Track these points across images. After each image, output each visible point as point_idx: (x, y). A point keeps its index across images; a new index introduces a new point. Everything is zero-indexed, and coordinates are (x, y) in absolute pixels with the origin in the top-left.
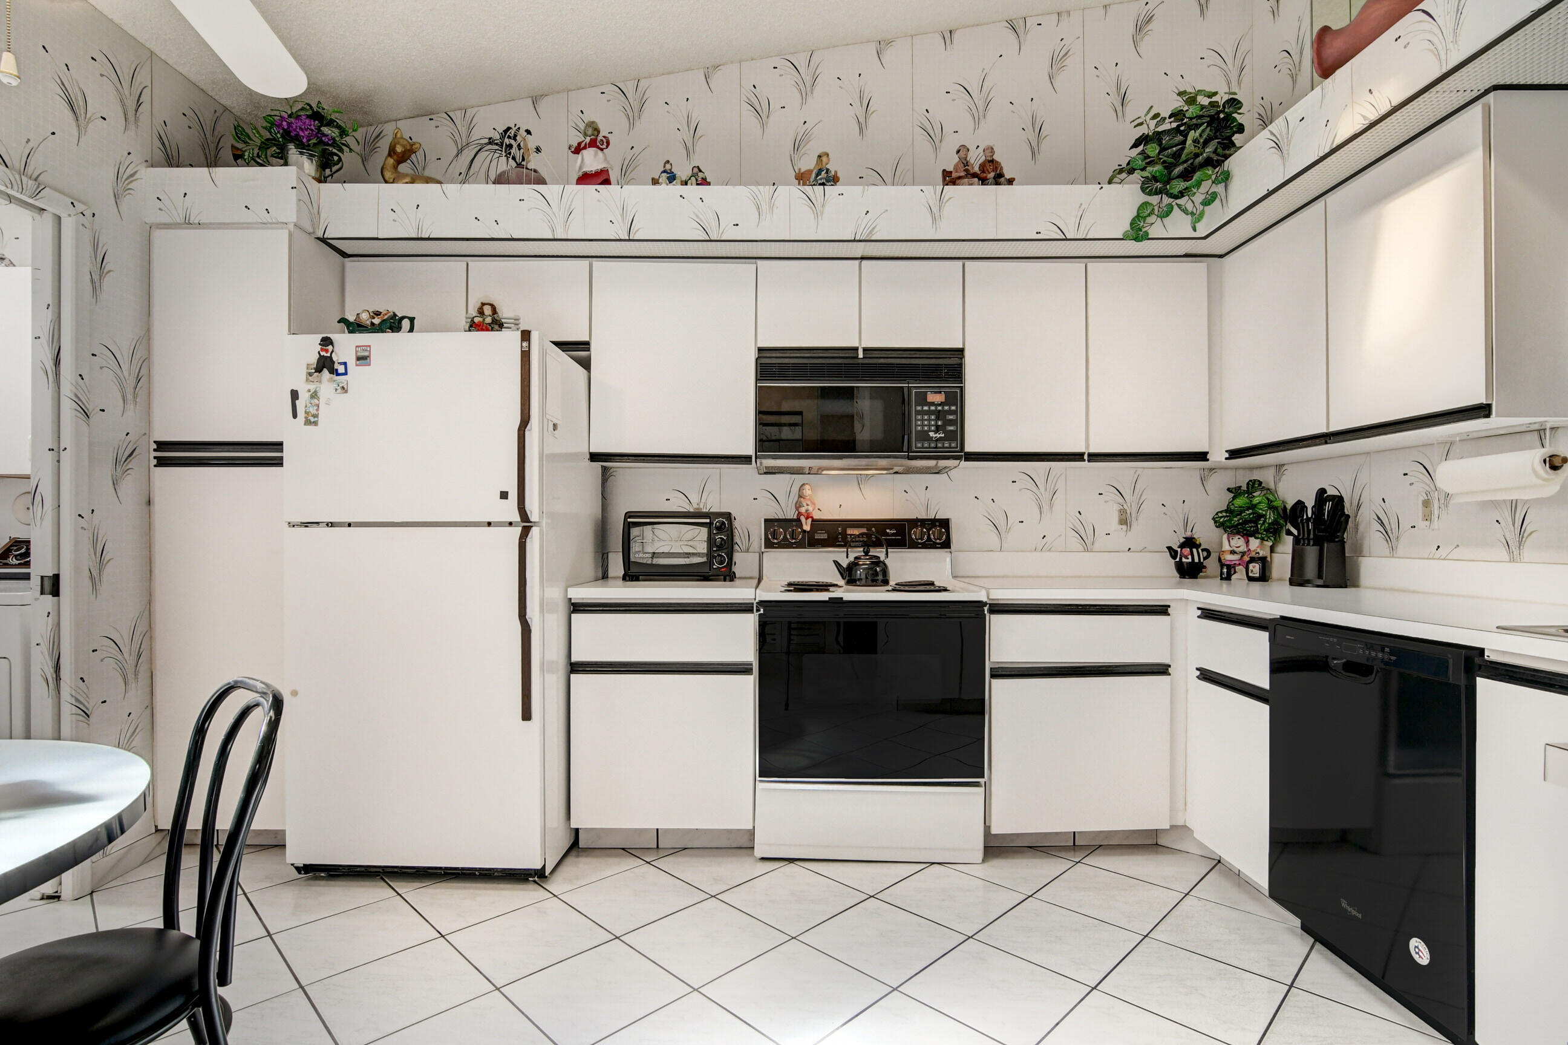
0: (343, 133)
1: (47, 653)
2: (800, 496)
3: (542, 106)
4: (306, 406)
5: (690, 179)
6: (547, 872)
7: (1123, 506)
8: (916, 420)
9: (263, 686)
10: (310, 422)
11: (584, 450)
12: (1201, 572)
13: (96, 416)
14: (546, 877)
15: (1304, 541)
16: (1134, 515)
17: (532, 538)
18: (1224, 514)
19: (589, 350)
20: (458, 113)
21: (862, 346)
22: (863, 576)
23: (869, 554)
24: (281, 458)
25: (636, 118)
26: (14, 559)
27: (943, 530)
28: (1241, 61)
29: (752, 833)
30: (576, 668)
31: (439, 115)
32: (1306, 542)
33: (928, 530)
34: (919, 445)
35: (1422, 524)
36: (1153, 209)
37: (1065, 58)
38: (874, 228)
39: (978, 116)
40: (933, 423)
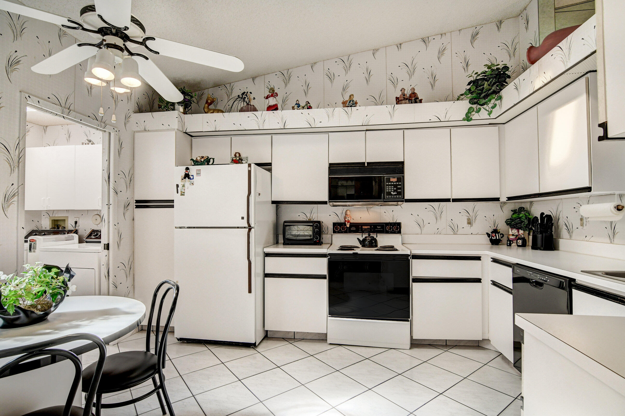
0: (192, 97)
1: (105, 268)
2: (346, 215)
3: (256, 81)
4: (181, 190)
5: (305, 106)
6: (257, 345)
7: (469, 217)
8: (386, 188)
9: (173, 283)
10: (182, 195)
11: (270, 200)
12: (500, 243)
13: (119, 193)
14: (256, 346)
15: (536, 233)
16: (473, 221)
17: (252, 232)
18: (510, 220)
19: (271, 165)
20: (228, 85)
21: (367, 162)
22: (368, 244)
23: (370, 236)
24: (173, 205)
25: (288, 83)
26: (93, 236)
27: (398, 227)
28: (515, 46)
29: (326, 334)
30: (267, 275)
31: (222, 86)
32: (537, 233)
33: (393, 227)
34: (387, 197)
35: (580, 227)
36: (474, 110)
37: (444, 51)
38: (369, 121)
39: (411, 74)
40: (392, 189)
